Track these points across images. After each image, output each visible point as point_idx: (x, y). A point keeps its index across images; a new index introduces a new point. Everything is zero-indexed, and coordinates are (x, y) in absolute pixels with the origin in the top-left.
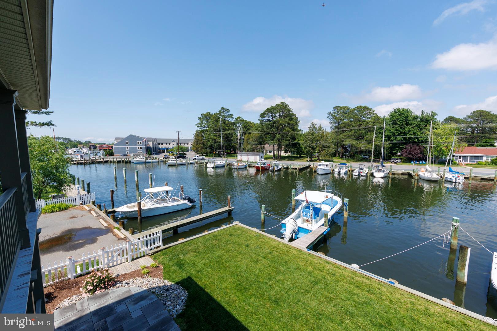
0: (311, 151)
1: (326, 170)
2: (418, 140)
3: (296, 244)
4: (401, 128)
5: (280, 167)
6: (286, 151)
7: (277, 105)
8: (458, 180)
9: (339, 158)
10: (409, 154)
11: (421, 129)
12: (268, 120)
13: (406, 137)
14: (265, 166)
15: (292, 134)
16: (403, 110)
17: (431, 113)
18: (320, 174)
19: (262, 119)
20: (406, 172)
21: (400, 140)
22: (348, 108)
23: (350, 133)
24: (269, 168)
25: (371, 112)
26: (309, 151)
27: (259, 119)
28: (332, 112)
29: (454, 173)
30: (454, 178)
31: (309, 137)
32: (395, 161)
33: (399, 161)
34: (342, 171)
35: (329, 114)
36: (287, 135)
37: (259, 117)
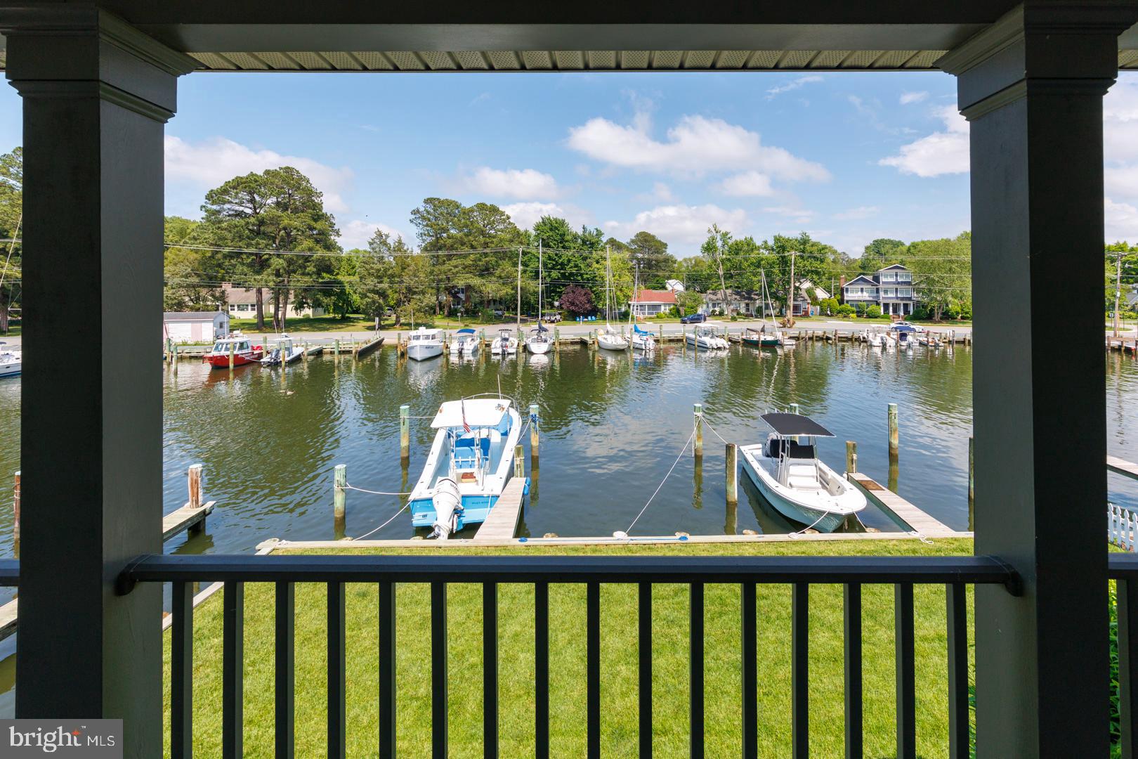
0: (379, 303)
1: (432, 347)
2: (582, 277)
3: (487, 537)
4: (556, 255)
5: (296, 351)
6: (299, 306)
7: (267, 172)
8: (648, 345)
9: (443, 318)
10: (572, 304)
11: (585, 259)
12: (236, 211)
13: (565, 273)
14: (244, 351)
15: (323, 258)
16: (556, 220)
17: (595, 231)
18: (419, 359)
19: (215, 207)
20: (577, 338)
21: (556, 278)
22: (458, 207)
23: (468, 262)
24: (260, 356)
25: (504, 219)
26: (374, 302)
27: (202, 207)
28: (422, 209)
29: (641, 333)
30: (643, 342)
31: (372, 268)
32: (553, 319)
33: (558, 317)
34: (465, 346)
35: (414, 212)
36: (307, 259)
37: (203, 201)
